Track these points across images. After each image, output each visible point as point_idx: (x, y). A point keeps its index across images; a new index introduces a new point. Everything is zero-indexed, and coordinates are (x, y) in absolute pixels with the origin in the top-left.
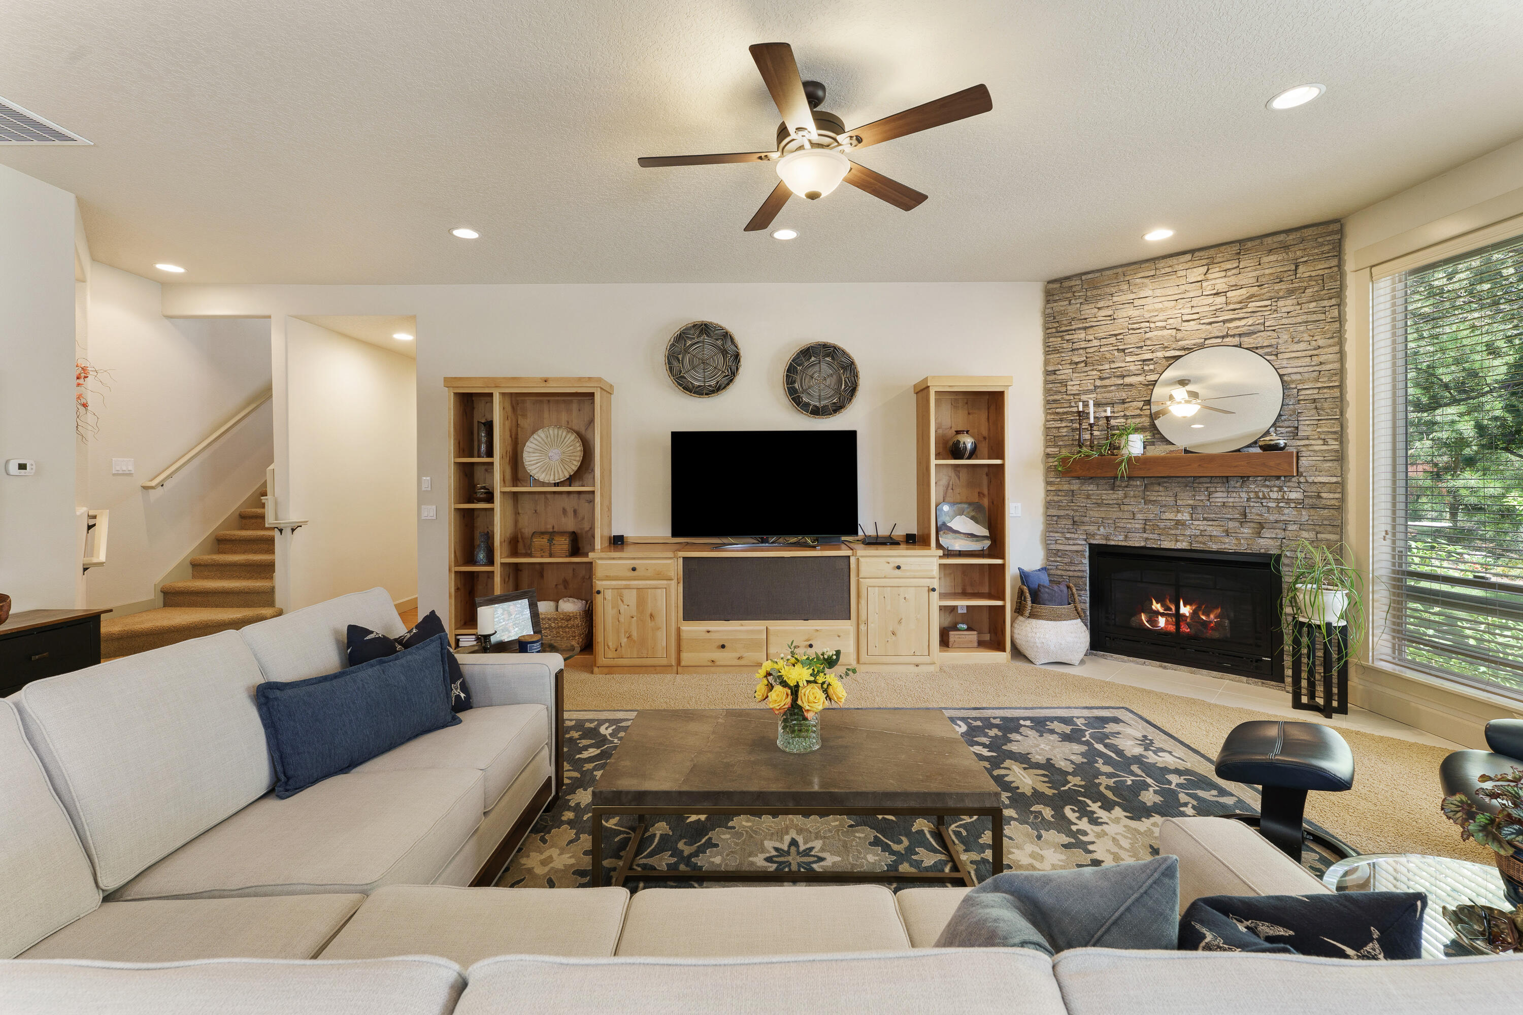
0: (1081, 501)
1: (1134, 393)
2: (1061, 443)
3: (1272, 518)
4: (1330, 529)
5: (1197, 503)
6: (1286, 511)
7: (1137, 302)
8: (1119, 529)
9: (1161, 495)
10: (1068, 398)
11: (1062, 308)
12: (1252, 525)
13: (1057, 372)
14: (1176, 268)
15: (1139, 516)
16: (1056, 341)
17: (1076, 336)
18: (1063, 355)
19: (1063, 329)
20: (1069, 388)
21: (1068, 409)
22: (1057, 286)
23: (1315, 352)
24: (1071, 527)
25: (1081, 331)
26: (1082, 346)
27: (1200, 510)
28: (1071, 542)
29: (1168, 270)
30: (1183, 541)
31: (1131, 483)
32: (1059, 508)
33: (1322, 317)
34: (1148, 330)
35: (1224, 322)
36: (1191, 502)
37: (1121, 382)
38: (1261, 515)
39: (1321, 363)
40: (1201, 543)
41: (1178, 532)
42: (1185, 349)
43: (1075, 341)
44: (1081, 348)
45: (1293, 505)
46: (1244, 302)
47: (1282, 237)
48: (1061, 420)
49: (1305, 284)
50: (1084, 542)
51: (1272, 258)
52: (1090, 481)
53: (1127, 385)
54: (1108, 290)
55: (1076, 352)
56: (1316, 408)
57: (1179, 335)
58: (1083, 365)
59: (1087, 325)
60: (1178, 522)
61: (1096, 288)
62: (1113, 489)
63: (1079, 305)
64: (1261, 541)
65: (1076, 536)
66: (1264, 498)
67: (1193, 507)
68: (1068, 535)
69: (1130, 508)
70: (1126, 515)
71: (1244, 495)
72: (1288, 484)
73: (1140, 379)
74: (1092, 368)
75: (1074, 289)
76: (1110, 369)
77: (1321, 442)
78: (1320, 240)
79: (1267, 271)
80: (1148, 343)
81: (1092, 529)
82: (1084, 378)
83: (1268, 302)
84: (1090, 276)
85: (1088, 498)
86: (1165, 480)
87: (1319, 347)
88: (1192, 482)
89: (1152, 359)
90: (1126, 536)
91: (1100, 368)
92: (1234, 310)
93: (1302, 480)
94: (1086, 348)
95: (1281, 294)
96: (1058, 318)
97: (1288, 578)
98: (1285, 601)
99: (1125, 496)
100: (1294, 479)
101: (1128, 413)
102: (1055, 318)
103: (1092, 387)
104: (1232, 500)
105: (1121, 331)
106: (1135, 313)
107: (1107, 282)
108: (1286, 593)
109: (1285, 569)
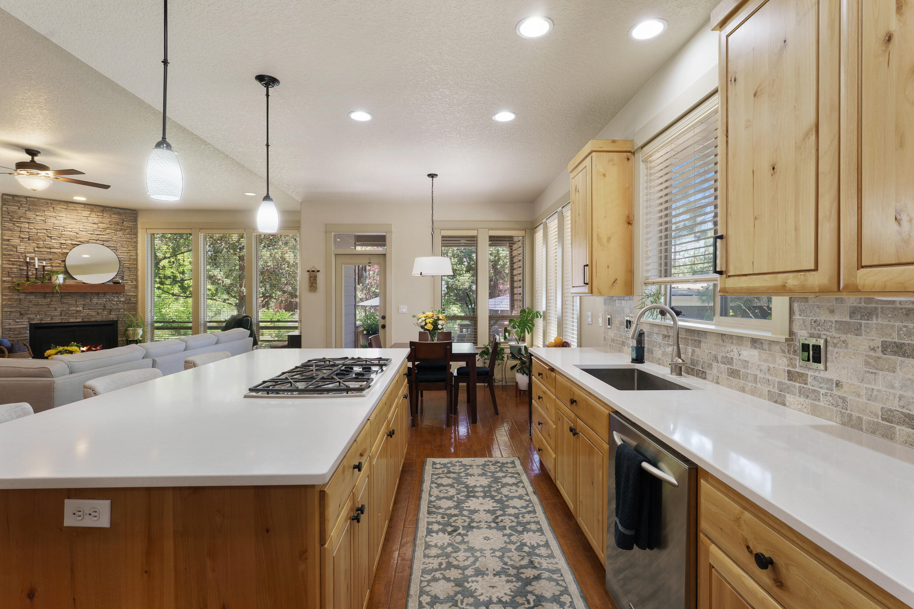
0: (25, 304)
1: (56, 256)
2: (13, 276)
3: (115, 307)
4: (133, 310)
5: (85, 303)
6: (120, 305)
7: (58, 218)
8: (48, 316)
9: (70, 300)
10: (18, 254)
11: (14, 210)
12: (107, 310)
13: (11, 241)
14: (77, 208)
15: (59, 309)
16: (9, 225)
17: (22, 225)
18: (14, 232)
19: (15, 220)
20: (18, 249)
21: (18, 259)
22: (11, 198)
23: (129, 252)
24: (19, 316)
25: (26, 224)
26: (27, 231)
27: (87, 306)
28: (20, 324)
29: (74, 208)
30: (79, 318)
31: (55, 295)
32: (11, 307)
33: (131, 240)
34: (63, 230)
35: (97, 235)
36: (83, 303)
37: (49, 250)
38: (111, 307)
39: (131, 256)
40: (87, 318)
41: (77, 315)
42: (81, 242)
43: (22, 227)
45: (122, 303)
46: (105, 229)
47: (119, 210)
48: (13, 264)
49: (126, 228)
50: (28, 323)
51: (115, 216)
52: (31, 294)
53: (52, 252)
54: (42, 208)
55: (23, 233)
56: (129, 270)
57: (78, 236)
58: (27, 239)
60: (77, 311)
61: (34, 205)
62: (45, 298)
63: (24, 211)
64: (111, 316)
66: (112, 300)
67: (84, 305)
68: (18, 320)
69: (54, 306)
70: (52, 309)
71: (104, 300)
72: (120, 296)
73: (59, 251)
74: (32, 242)
75: (21, 203)
76: (43, 244)
77: (131, 282)
78: (130, 215)
79: (113, 220)
80: (63, 236)
81: (32, 316)
82: (28, 246)
83: (114, 231)
84: (32, 199)
85: (29, 302)
86: (72, 294)
87: (130, 250)
88: (83, 295)
89: (66, 243)
90: (52, 319)
91: (38, 242)
92: (101, 231)
93: (125, 294)
94: (29, 232)
95: (118, 229)
96: (11, 214)
97: (121, 328)
98: (119, 336)
99: (51, 301)
100: (122, 294)
101: (53, 265)
102: (8, 213)
103: (33, 251)
104: (100, 301)
105: (49, 228)
106: (55, 221)
107: (41, 205)
108: (120, 333)
109: (119, 325)
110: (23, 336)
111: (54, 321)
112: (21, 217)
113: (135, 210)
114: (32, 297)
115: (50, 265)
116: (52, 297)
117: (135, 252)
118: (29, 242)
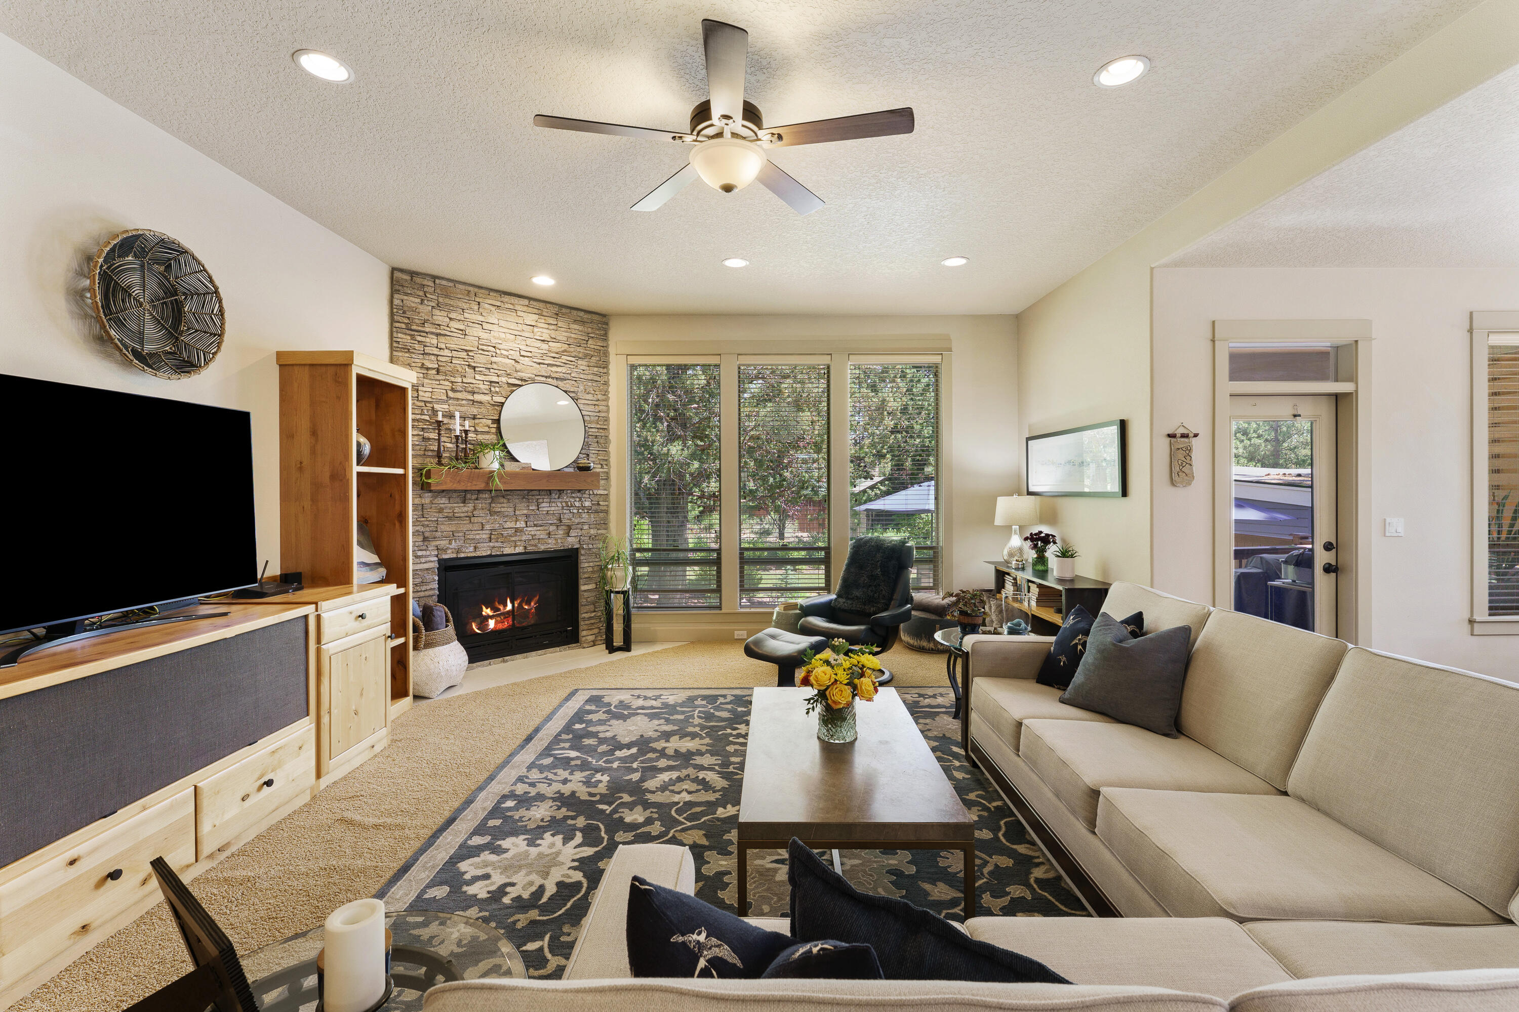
0: (433, 516)
1: (483, 410)
3: (577, 521)
4: (603, 526)
5: (530, 513)
6: (584, 515)
7: (485, 326)
8: (469, 541)
9: (504, 507)
11: (413, 305)
12: (563, 527)
14: (518, 307)
15: (487, 527)
16: (404, 338)
17: (428, 340)
18: (413, 356)
19: (414, 327)
20: (420, 393)
21: (420, 416)
22: (407, 277)
23: (597, 403)
24: (421, 544)
25: (433, 337)
26: (435, 353)
27: (532, 518)
28: (423, 560)
29: (511, 307)
30: (520, 546)
31: (481, 495)
33: (599, 379)
34: (494, 354)
35: (548, 365)
36: (525, 512)
37: (471, 398)
38: (570, 519)
39: (599, 412)
40: (533, 545)
41: (517, 538)
42: (522, 380)
43: (428, 344)
44: (433, 354)
45: (586, 511)
46: (560, 353)
47: (582, 314)
49: (592, 353)
50: (436, 559)
51: (576, 327)
52: (444, 494)
53: (477, 402)
54: (460, 304)
55: (427, 357)
56: (597, 442)
57: (518, 367)
58: (434, 372)
59: (443, 332)
60: (517, 530)
61: (447, 296)
62: (464, 502)
63: (430, 308)
64: (569, 539)
65: (428, 553)
66: (572, 506)
67: (527, 516)
68: (419, 553)
69: (480, 520)
70: (477, 527)
71: (559, 504)
72: (584, 496)
73: (487, 398)
74: (444, 378)
75: (426, 289)
76: (462, 382)
77: (600, 466)
78: (600, 325)
79: (573, 336)
80: (495, 366)
81: (443, 543)
82: (437, 386)
83: (573, 359)
84: (444, 282)
85: (439, 512)
86: (508, 493)
87: (598, 400)
88: (527, 494)
89: (498, 383)
90: (475, 548)
91: (452, 379)
92: (554, 358)
93: (591, 493)
94: (438, 356)
95: (580, 355)
96: (409, 314)
97: (586, 565)
98: (581, 582)
99: (475, 509)
100: (587, 492)
101: (479, 429)
102: (404, 312)
103: (445, 398)
104: (553, 509)
105: (472, 349)
106: (483, 335)
107: (459, 296)
108: (582, 576)
109: (582, 558)
110: (428, 588)
111: (478, 554)
112: (425, 321)
113: (604, 316)
114: (442, 501)
115: (473, 429)
116: (477, 499)
117: (604, 403)
118: (438, 377)
